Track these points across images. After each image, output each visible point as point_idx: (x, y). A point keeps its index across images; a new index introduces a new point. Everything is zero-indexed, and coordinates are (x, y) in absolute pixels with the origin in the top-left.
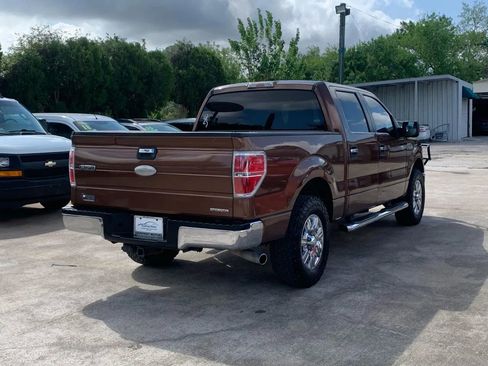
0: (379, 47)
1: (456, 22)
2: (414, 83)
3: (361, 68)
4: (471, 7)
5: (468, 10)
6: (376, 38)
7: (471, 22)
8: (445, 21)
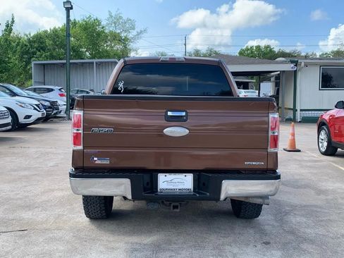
0: (55, 35)
1: (104, 23)
2: (93, 63)
3: (43, 49)
4: (113, 14)
5: (112, 16)
6: (52, 28)
7: (113, 25)
8: (97, 22)
